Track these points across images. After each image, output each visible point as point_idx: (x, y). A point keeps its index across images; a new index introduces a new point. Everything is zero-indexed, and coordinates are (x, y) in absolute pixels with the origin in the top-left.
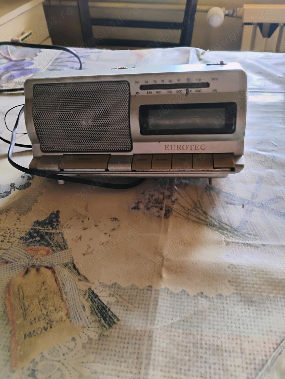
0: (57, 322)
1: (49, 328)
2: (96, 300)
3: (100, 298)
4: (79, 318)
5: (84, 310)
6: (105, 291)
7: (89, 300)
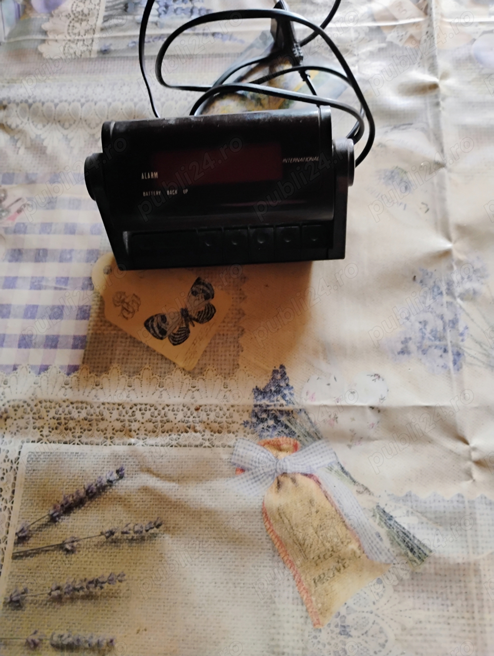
0: (350, 559)
1: (342, 568)
2: (392, 523)
3: (397, 520)
4: (378, 553)
5: (381, 540)
6: (400, 507)
7: (382, 523)
